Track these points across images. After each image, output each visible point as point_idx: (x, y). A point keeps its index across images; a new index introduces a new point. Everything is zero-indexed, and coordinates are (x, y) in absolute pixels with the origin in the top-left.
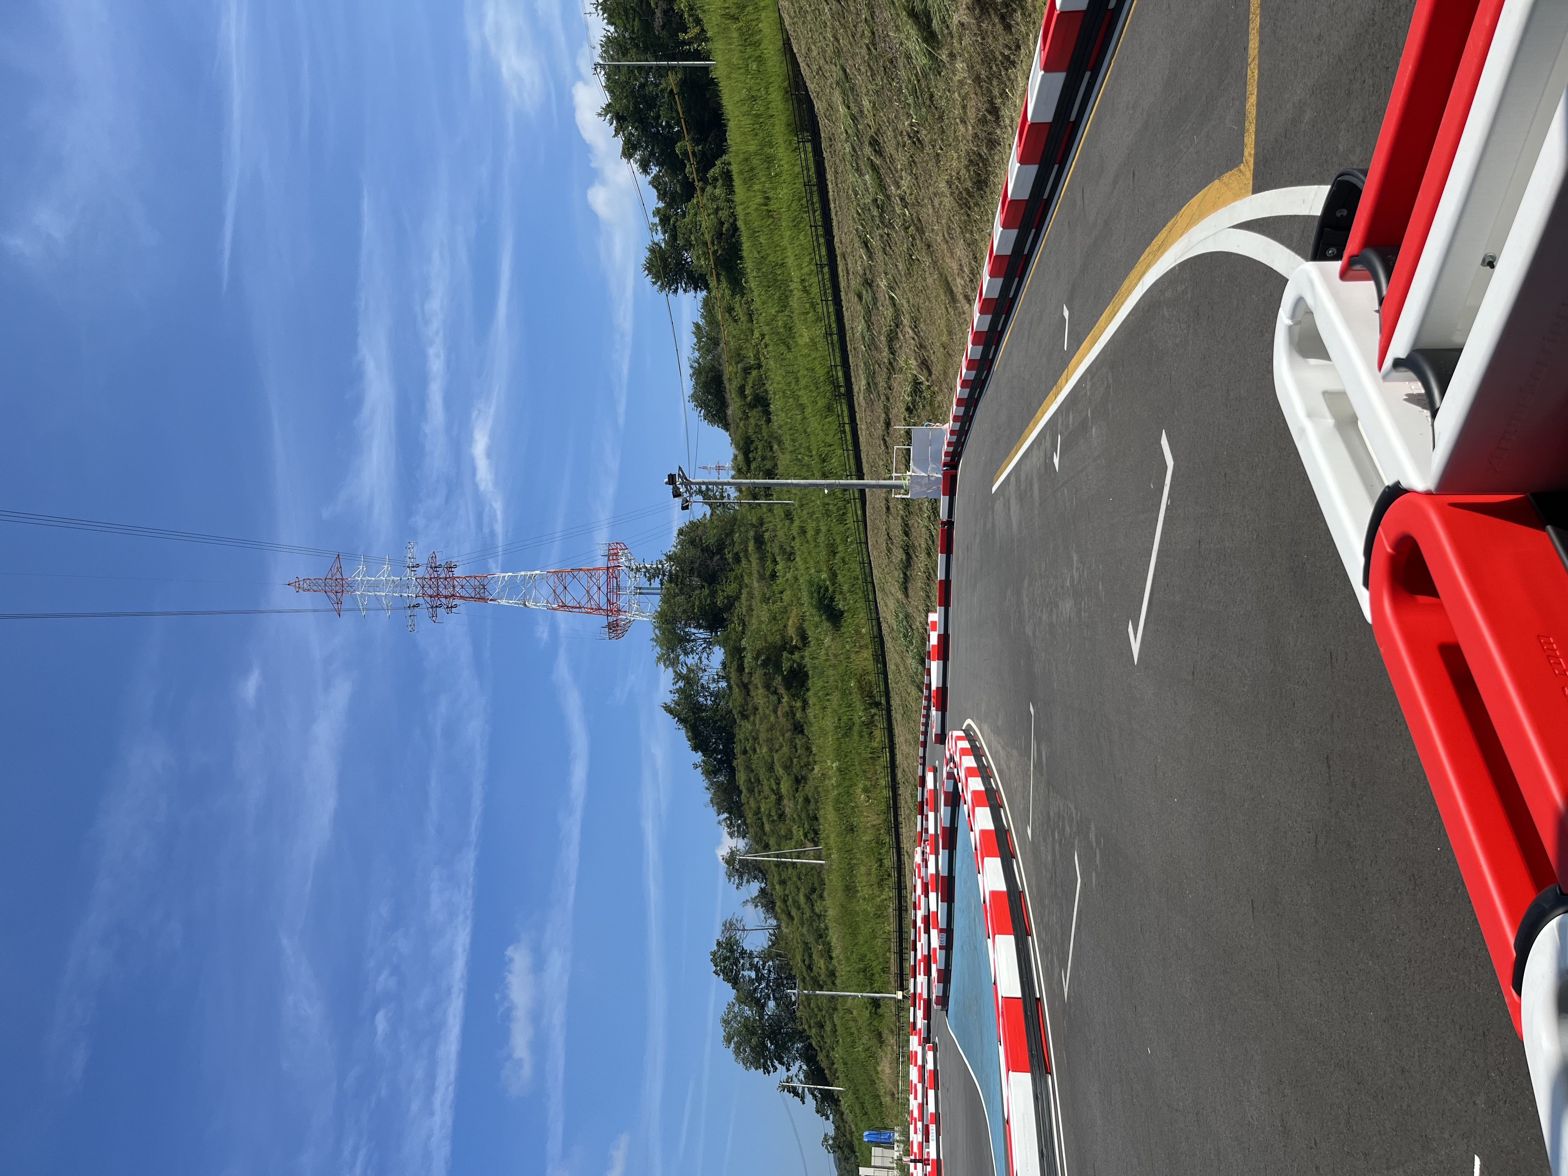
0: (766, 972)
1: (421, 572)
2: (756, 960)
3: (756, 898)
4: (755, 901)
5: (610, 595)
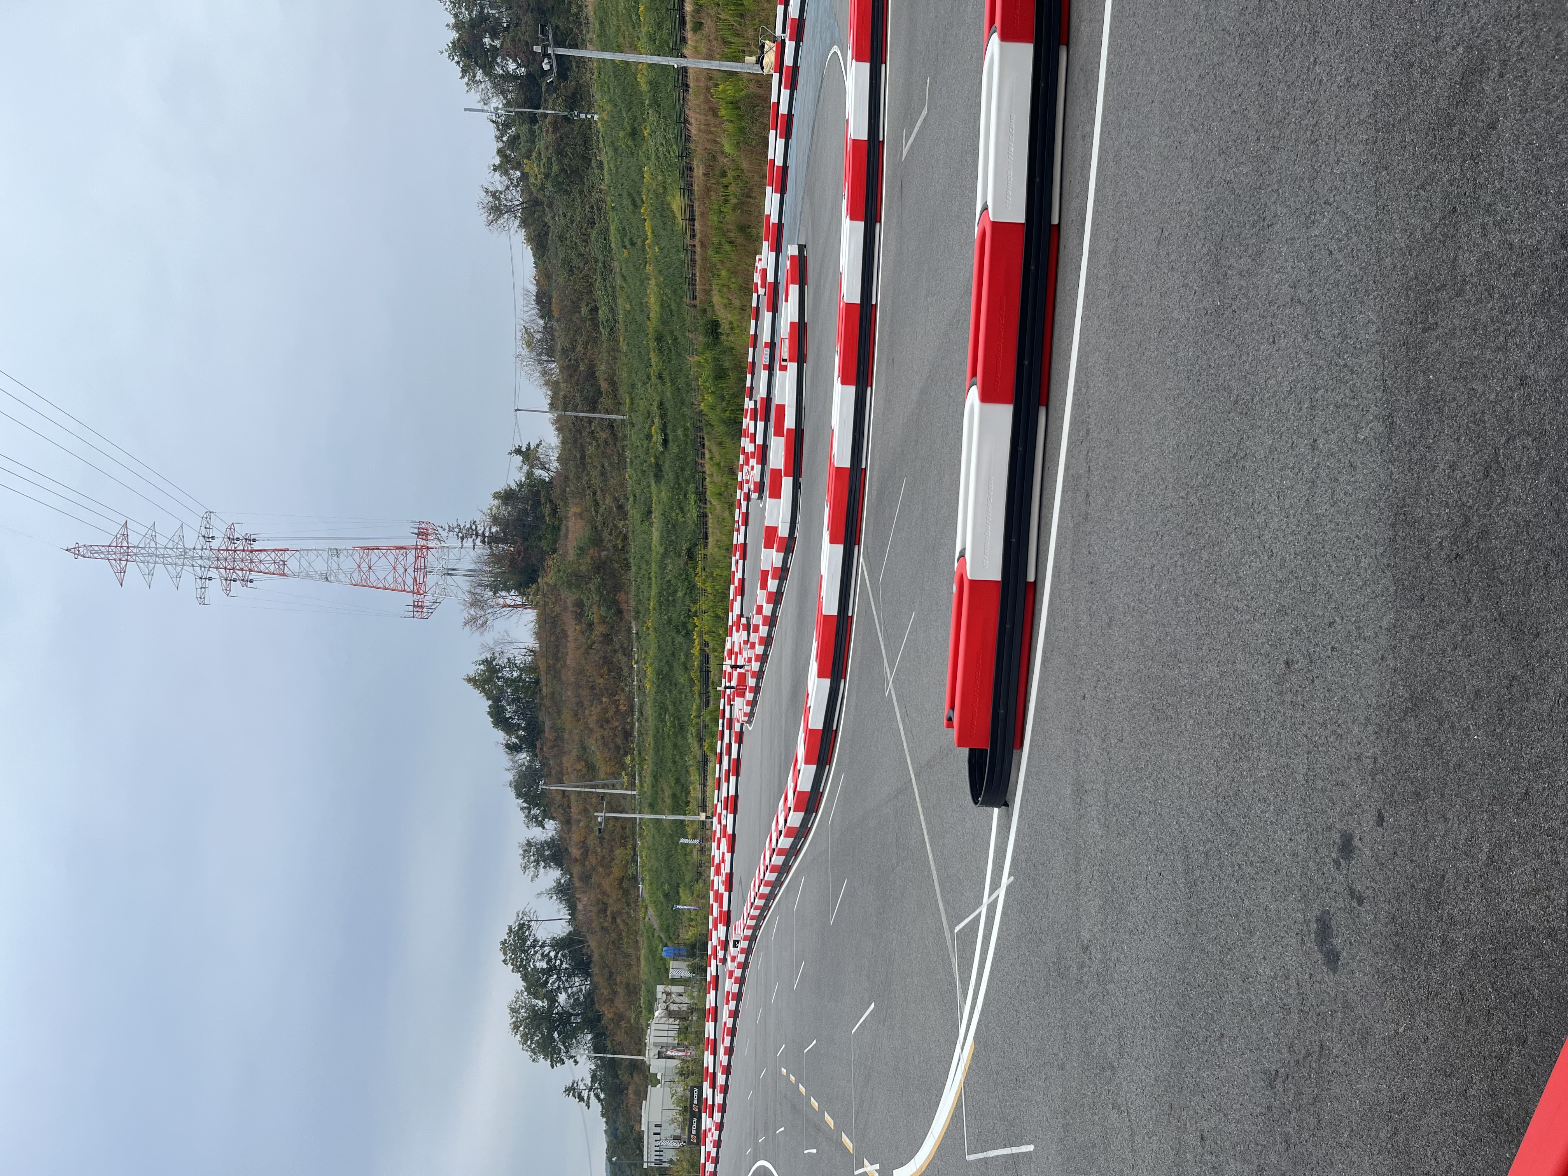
0: (558, 962)
1: (215, 544)
2: (547, 949)
3: (551, 889)
4: (549, 892)
5: (417, 574)
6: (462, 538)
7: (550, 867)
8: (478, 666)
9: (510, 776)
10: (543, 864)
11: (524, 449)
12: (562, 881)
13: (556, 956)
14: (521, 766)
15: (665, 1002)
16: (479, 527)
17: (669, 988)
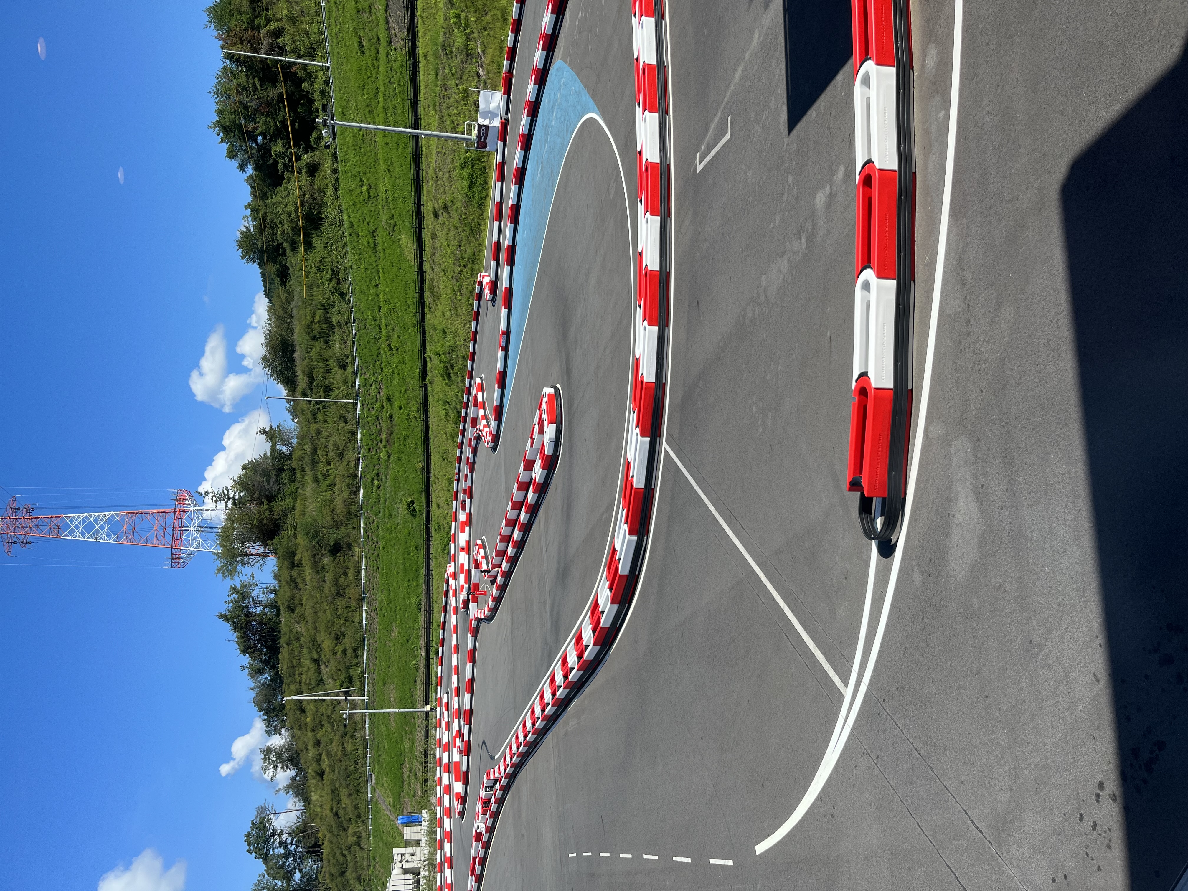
0: (294, 847)
2: (284, 837)
3: (287, 786)
4: (286, 789)
5: (175, 533)
6: (216, 502)
7: (287, 767)
8: (227, 605)
9: (253, 694)
10: (280, 765)
11: (267, 430)
12: (298, 779)
13: (291, 844)
14: (263, 685)
15: (401, 862)
16: (230, 492)
17: (402, 850)
